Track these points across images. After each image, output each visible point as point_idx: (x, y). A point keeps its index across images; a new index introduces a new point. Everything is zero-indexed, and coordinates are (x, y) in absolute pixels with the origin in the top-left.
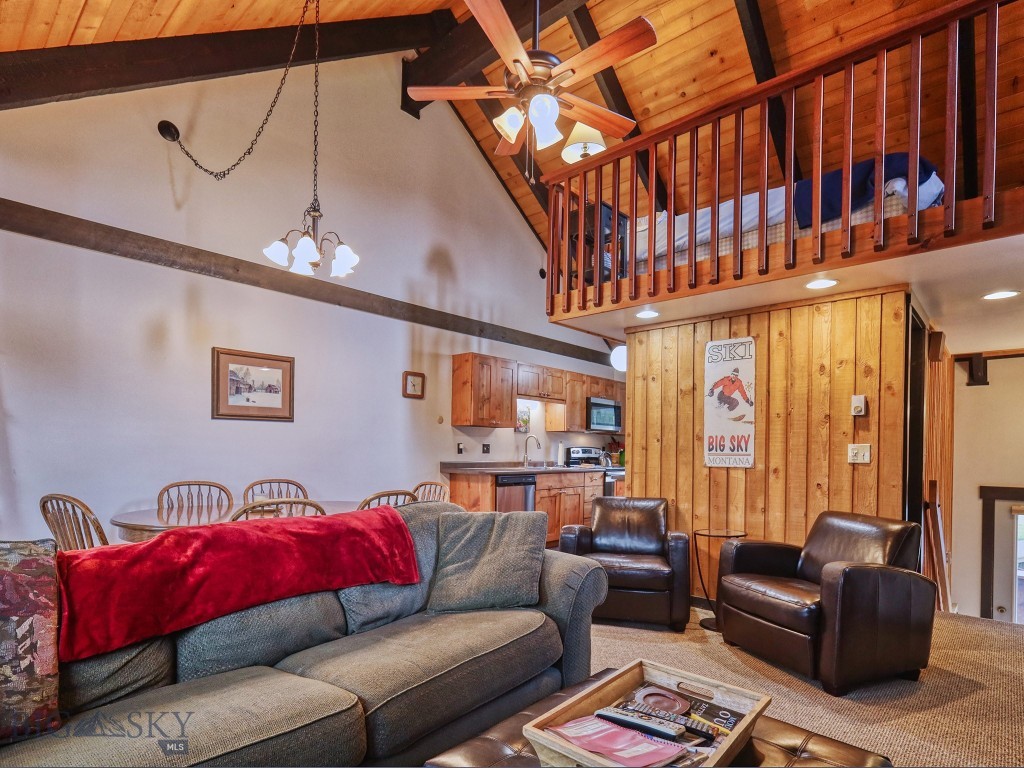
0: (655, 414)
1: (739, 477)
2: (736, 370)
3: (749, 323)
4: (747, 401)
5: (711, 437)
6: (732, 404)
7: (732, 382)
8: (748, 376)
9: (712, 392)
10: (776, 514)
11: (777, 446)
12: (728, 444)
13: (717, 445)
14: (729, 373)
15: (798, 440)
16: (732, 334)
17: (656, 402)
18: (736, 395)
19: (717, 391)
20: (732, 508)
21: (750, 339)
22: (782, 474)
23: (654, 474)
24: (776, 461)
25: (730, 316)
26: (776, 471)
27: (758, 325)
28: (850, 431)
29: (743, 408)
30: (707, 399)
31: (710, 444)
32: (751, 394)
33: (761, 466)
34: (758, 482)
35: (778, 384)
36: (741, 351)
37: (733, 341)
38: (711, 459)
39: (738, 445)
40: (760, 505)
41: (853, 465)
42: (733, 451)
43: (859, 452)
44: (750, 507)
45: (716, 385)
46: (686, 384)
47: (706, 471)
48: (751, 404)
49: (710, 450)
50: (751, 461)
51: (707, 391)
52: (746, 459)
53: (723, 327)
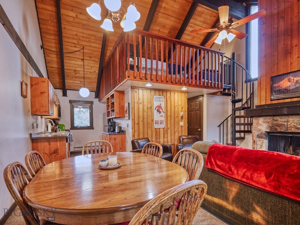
0: (141, 114)
1: (162, 130)
2: (161, 104)
3: (163, 93)
4: (163, 112)
5: (155, 120)
6: (160, 112)
7: (159, 107)
8: (163, 106)
9: (155, 109)
10: (169, 138)
11: (169, 123)
12: (159, 122)
13: (157, 123)
14: (159, 105)
15: (173, 121)
16: (159, 95)
17: (141, 110)
18: (161, 110)
19: (157, 109)
20: (161, 138)
21: (163, 97)
22: (170, 129)
23: (141, 131)
24: (169, 126)
25: (159, 90)
26: (169, 128)
27: (165, 93)
28: (180, 120)
29: (162, 114)
30: (154, 110)
31: (155, 122)
32: (164, 110)
33: (166, 127)
34: (166, 130)
35: (169, 108)
36: (161, 99)
37: (160, 97)
38: (156, 126)
39: (161, 123)
40: (166, 136)
41: (181, 126)
42: (160, 124)
43: (182, 124)
44: (164, 137)
45: (156, 107)
46: (149, 106)
47: (154, 129)
48: (164, 113)
49: (155, 124)
50: (164, 126)
51: (154, 109)
52: (163, 126)
53: (157, 93)
